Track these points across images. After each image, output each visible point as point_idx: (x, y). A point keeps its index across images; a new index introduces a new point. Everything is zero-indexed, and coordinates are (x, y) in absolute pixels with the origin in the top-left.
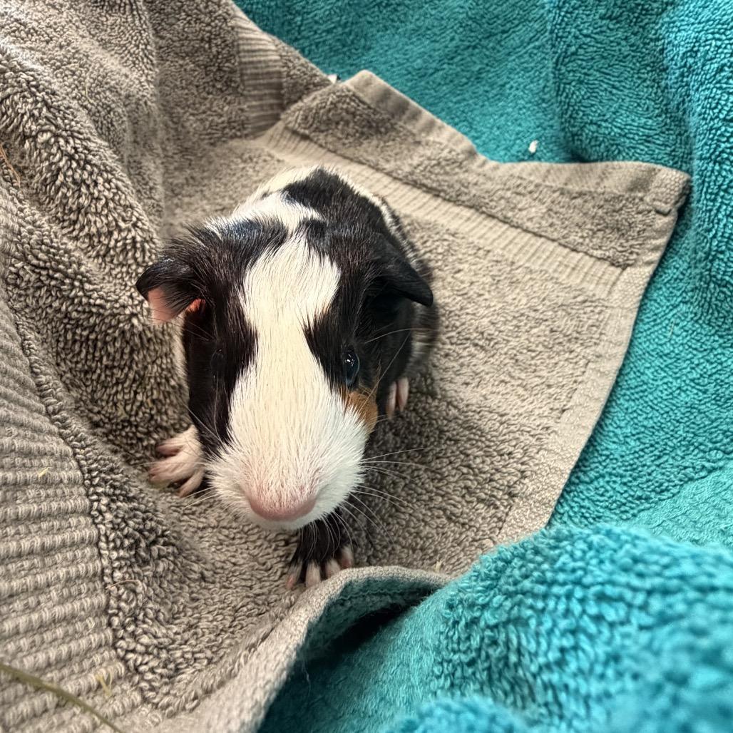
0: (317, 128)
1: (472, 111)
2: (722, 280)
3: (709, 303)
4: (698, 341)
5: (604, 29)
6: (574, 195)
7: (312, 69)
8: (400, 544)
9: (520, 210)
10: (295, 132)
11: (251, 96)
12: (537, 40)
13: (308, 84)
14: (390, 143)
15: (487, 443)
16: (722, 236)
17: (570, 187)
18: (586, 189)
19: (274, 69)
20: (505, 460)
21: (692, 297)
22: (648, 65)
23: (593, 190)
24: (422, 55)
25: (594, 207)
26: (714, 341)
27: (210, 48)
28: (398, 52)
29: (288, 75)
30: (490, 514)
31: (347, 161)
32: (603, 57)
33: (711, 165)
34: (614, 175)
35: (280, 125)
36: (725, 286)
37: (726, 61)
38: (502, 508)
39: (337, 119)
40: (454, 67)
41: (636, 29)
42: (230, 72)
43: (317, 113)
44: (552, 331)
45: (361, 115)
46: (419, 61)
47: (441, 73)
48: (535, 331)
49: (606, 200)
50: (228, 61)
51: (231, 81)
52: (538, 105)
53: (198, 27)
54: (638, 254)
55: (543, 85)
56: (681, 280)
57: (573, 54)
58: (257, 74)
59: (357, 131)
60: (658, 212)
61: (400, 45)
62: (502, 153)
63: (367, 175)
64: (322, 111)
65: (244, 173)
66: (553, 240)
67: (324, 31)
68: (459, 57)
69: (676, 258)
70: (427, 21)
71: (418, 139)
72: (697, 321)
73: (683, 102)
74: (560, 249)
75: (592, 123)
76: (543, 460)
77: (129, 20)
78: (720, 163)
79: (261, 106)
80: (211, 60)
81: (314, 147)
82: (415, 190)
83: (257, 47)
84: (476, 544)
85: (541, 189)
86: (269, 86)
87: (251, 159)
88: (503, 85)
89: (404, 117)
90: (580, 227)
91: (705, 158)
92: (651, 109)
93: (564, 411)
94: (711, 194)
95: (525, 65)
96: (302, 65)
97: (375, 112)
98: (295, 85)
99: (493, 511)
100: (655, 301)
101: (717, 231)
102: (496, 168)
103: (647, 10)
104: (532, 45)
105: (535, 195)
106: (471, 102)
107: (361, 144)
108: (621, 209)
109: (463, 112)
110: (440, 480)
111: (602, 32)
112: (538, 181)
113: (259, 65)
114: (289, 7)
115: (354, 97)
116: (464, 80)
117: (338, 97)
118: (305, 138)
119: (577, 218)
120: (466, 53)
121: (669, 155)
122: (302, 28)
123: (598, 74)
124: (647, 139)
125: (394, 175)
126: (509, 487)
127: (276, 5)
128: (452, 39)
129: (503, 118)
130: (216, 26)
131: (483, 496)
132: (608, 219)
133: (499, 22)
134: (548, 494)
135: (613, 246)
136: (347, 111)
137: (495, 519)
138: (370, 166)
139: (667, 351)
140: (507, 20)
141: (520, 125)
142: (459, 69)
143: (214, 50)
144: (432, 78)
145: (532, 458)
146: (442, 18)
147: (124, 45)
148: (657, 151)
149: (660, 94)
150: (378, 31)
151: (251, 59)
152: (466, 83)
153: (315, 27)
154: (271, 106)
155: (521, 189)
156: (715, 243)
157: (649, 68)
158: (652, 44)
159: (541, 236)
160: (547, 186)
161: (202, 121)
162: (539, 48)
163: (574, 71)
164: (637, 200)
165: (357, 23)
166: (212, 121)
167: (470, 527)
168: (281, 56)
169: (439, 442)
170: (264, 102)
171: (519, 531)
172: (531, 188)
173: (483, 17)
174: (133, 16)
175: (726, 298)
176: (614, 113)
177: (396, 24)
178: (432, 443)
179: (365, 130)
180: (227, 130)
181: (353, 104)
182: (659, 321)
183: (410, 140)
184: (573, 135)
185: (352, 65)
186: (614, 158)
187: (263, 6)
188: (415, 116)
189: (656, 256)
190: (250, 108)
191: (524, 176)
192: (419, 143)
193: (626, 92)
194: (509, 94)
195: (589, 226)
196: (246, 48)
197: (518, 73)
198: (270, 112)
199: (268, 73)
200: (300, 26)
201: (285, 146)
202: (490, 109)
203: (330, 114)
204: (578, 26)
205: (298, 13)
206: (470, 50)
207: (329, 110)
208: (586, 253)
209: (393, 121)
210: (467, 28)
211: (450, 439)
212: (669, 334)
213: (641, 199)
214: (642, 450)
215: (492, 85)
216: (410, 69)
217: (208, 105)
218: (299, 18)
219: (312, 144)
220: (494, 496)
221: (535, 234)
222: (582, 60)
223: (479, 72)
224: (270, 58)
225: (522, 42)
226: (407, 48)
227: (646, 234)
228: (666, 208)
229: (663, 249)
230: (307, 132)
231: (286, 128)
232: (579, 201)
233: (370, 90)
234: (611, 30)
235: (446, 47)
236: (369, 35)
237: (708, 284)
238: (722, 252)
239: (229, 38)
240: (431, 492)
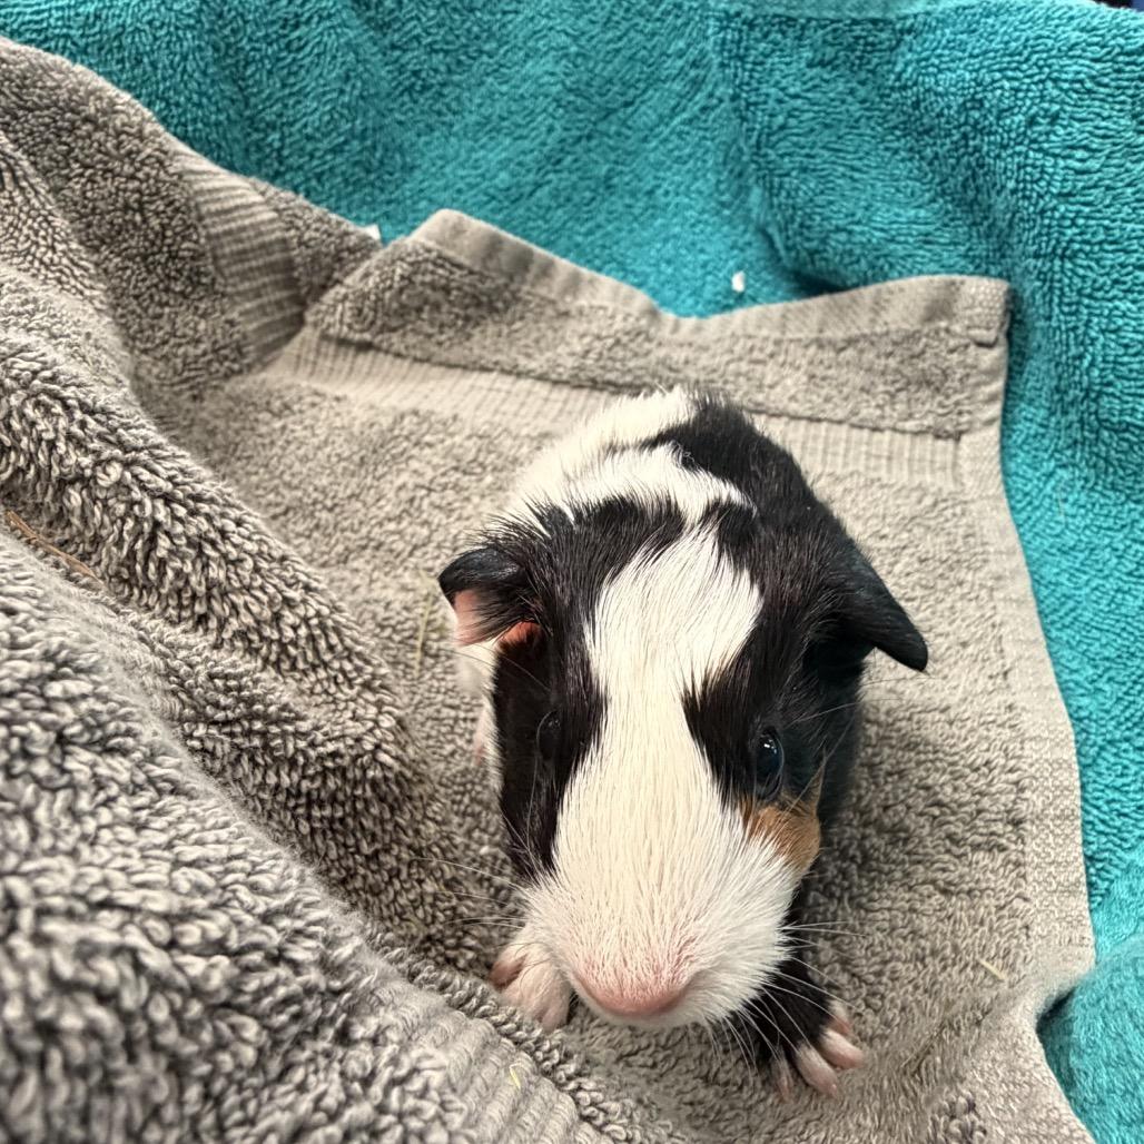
0: (384, 325)
1: (617, 243)
2: (1120, 423)
3: (1106, 460)
4: (1107, 516)
5: (817, 81)
6: (841, 345)
7: (339, 223)
8: (898, 959)
9: (771, 387)
10: (342, 342)
11: (239, 293)
12: (684, 110)
13: (339, 251)
14: (518, 325)
15: (950, 759)
16: (1104, 361)
17: (828, 334)
18: (854, 332)
19: (273, 237)
20: (986, 776)
21: (1073, 456)
22: (895, 127)
23: (867, 331)
24: (503, 165)
25: (878, 357)
26: (1130, 511)
27: (145, 220)
28: (462, 165)
29: (300, 243)
30: (999, 862)
31: (459, 371)
32: (827, 126)
33: (1057, 262)
34: (895, 302)
35: (308, 333)
36: (1126, 430)
37: (1035, 109)
38: (1013, 847)
39: (416, 303)
40: (565, 175)
41: (863, 75)
42: (193, 258)
43: (379, 299)
44: (922, 561)
45: (459, 289)
46: (503, 175)
47: (546, 189)
48: (898, 568)
49: (895, 343)
50: (184, 238)
51: (199, 274)
52: (718, 213)
53: (110, 186)
54: (969, 412)
55: (713, 181)
56: (1043, 436)
57: (782, 127)
58: (244, 252)
59: (457, 316)
60: (980, 344)
61: (463, 154)
62: (690, 301)
63: (506, 387)
64: (388, 295)
65: (288, 436)
66: (840, 422)
67: (326, 152)
68: (569, 158)
69: (1023, 405)
70: (497, 105)
71: (562, 308)
72: (1092, 489)
73: (974, 176)
74: (855, 433)
75: (838, 230)
76: (1035, 756)
77: (19, 199)
78: (1071, 259)
79: (261, 307)
80: (153, 244)
81: (386, 362)
82: (596, 394)
83: (232, 203)
84: (1005, 912)
85: (784, 346)
86: (270, 268)
87: (287, 407)
88: (650, 193)
89: (530, 277)
90: (868, 392)
91: (1045, 256)
92: (918, 193)
93: (1005, 674)
94: (1069, 305)
95: (676, 153)
96: (320, 220)
97: (482, 278)
98: (315, 258)
99: (1002, 855)
100: (1017, 474)
101: (1093, 355)
102: (698, 329)
103: (873, 44)
104: (677, 120)
105: (781, 359)
106: (610, 228)
107: (469, 337)
108: (923, 352)
109: (604, 247)
110: (906, 841)
111: (815, 87)
112: (776, 335)
113: (244, 235)
114: (251, 119)
115: (442, 261)
116: (588, 194)
117: (412, 264)
118: (365, 347)
119: (859, 379)
120: (578, 149)
121: (965, 256)
122: (286, 152)
123: (826, 154)
124: (927, 240)
125: (554, 376)
126: (1009, 812)
127: (228, 118)
128: (551, 129)
129: (669, 245)
130: (148, 176)
131: (979, 839)
132: (907, 371)
133: (616, 89)
134: (1067, 802)
135: (928, 410)
136: (433, 286)
137: (1010, 866)
138: (503, 371)
139: (1072, 543)
140: (627, 85)
141: (702, 251)
142: (574, 177)
143: (155, 222)
144: (533, 199)
145: (1020, 757)
146: (522, 96)
147: (28, 251)
148: (945, 254)
149: (927, 169)
150: (419, 135)
151: (226, 227)
152: (593, 199)
153: (309, 147)
154: (279, 304)
155: (756, 355)
156: (1096, 373)
157: (898, 133)
158: (895, 95)
159: (819, 420)
160: (791, 341)
161: (165, 358)
162: (689, 122)
163: (790, 155)
164: (942, 334)
165: (381, 128)
166: (185, 356)
167: (982, 891)
168: (276, 210)
169: (877, 785)
170: (265, 300)
171: (1052, 869)
172: (770, 348)
173: (588, 84)
174: (22, 189)
175: (1131, 448)
176: (867, 209)
177: (447, 119)
178: (868, 790)
179: (471, 311)
180: (216, 365)
181: (441, 271)
182: (1036, 503)
183: (550, 311)
184: (812, 253)
185: (389, 202)
186: (886, 277)
187: (206, 125)
188: (547, 270)
189: (995, 410)
190: (244, 316)
191: (751, 330)
192: (566, 314)
193: (874, 173)
194: (668, 205)
195: (881, 388)
196: (213, 207)
197: (670, 168)
198: (278, 316)
199: (263, 246)
200: (279, 150)
201: (332, 369)
202: (645, 234)
203: (404, 297)
204: (778, 83)
205: (272, 126)
206: (584, 142)
207: (401, 290)
208: (894, 429)
209: (513, 287)
210: (570, 107)
211: (890, 774)
212: (1061, 518)
213: (947, 330)
214: (1127, 693)
215: (633, 194)
216: (492, 191)
217: (168, 328)
218: (276, 136)
219: (381, 355)
220: (992, 834)
221: (811, 419)
222: (797, 135)
223: (608, 178)
224: (259, 218)
225: (661, 117)
226: (474, 156)
227: (972, 380)
228: (989, 336)
229: (1001, 397)
230: (367, 336)
231: (325, 337)
232: (850, 353)
233: (465, 242)
234: (827, 81)
235: (544, 144)
236: (406, 145)
237: (1097, 432)
238: (1109, 384)
239: (176, 194)
240: (903, 862)
